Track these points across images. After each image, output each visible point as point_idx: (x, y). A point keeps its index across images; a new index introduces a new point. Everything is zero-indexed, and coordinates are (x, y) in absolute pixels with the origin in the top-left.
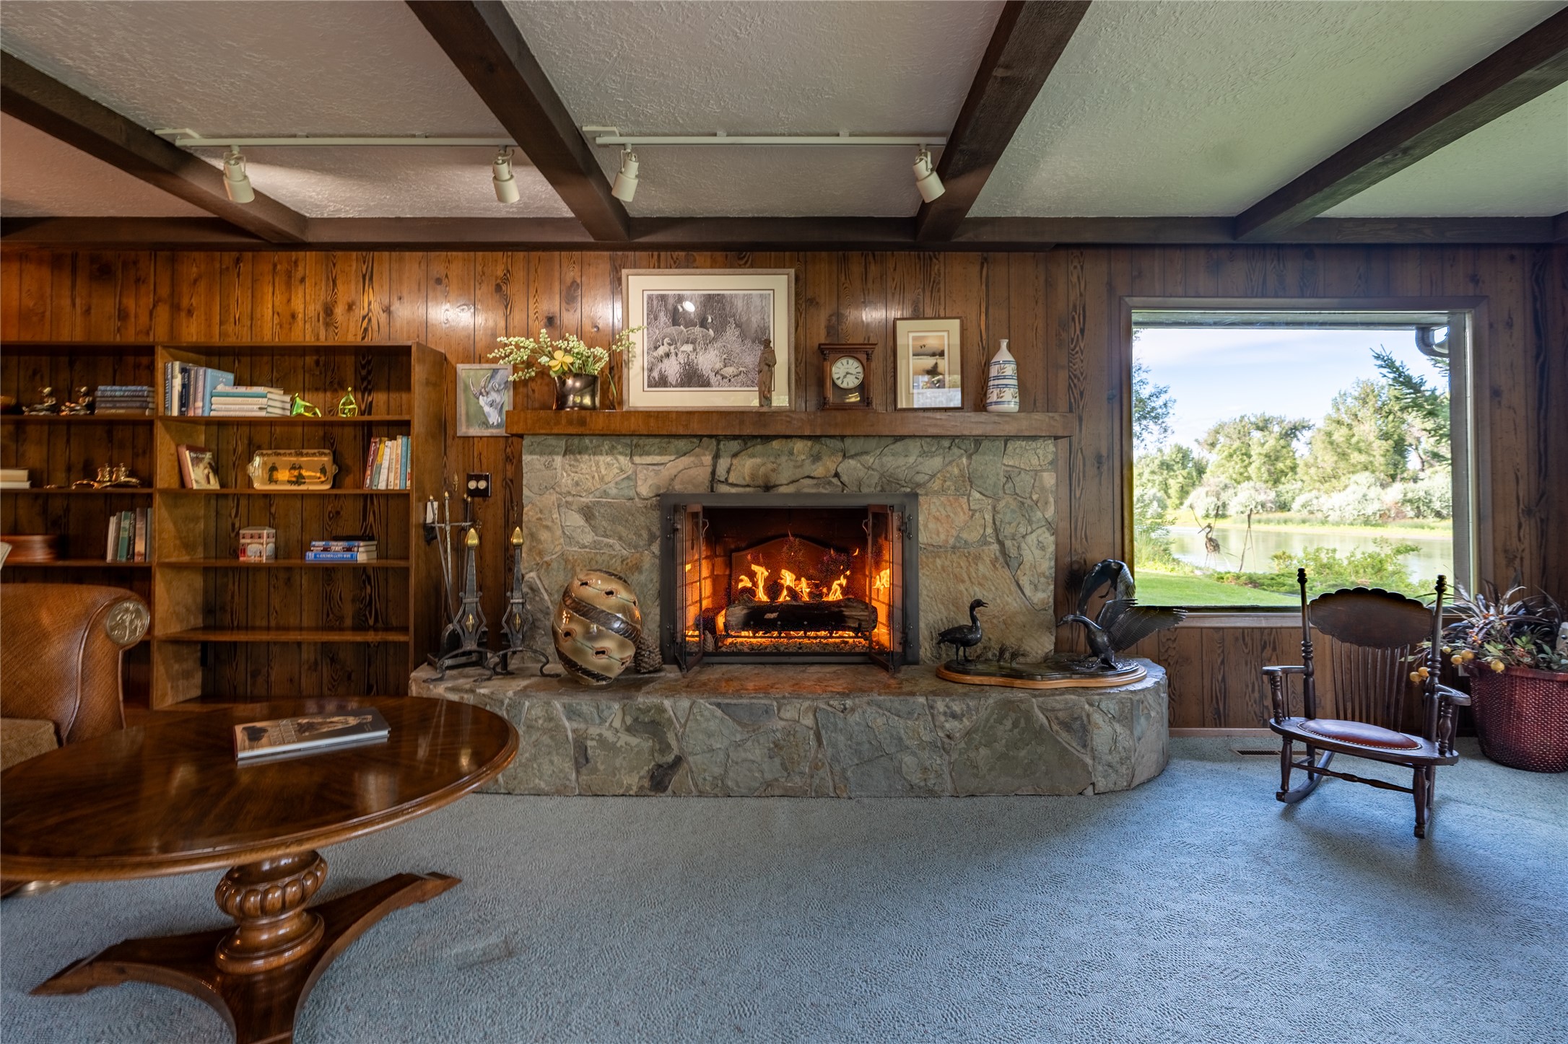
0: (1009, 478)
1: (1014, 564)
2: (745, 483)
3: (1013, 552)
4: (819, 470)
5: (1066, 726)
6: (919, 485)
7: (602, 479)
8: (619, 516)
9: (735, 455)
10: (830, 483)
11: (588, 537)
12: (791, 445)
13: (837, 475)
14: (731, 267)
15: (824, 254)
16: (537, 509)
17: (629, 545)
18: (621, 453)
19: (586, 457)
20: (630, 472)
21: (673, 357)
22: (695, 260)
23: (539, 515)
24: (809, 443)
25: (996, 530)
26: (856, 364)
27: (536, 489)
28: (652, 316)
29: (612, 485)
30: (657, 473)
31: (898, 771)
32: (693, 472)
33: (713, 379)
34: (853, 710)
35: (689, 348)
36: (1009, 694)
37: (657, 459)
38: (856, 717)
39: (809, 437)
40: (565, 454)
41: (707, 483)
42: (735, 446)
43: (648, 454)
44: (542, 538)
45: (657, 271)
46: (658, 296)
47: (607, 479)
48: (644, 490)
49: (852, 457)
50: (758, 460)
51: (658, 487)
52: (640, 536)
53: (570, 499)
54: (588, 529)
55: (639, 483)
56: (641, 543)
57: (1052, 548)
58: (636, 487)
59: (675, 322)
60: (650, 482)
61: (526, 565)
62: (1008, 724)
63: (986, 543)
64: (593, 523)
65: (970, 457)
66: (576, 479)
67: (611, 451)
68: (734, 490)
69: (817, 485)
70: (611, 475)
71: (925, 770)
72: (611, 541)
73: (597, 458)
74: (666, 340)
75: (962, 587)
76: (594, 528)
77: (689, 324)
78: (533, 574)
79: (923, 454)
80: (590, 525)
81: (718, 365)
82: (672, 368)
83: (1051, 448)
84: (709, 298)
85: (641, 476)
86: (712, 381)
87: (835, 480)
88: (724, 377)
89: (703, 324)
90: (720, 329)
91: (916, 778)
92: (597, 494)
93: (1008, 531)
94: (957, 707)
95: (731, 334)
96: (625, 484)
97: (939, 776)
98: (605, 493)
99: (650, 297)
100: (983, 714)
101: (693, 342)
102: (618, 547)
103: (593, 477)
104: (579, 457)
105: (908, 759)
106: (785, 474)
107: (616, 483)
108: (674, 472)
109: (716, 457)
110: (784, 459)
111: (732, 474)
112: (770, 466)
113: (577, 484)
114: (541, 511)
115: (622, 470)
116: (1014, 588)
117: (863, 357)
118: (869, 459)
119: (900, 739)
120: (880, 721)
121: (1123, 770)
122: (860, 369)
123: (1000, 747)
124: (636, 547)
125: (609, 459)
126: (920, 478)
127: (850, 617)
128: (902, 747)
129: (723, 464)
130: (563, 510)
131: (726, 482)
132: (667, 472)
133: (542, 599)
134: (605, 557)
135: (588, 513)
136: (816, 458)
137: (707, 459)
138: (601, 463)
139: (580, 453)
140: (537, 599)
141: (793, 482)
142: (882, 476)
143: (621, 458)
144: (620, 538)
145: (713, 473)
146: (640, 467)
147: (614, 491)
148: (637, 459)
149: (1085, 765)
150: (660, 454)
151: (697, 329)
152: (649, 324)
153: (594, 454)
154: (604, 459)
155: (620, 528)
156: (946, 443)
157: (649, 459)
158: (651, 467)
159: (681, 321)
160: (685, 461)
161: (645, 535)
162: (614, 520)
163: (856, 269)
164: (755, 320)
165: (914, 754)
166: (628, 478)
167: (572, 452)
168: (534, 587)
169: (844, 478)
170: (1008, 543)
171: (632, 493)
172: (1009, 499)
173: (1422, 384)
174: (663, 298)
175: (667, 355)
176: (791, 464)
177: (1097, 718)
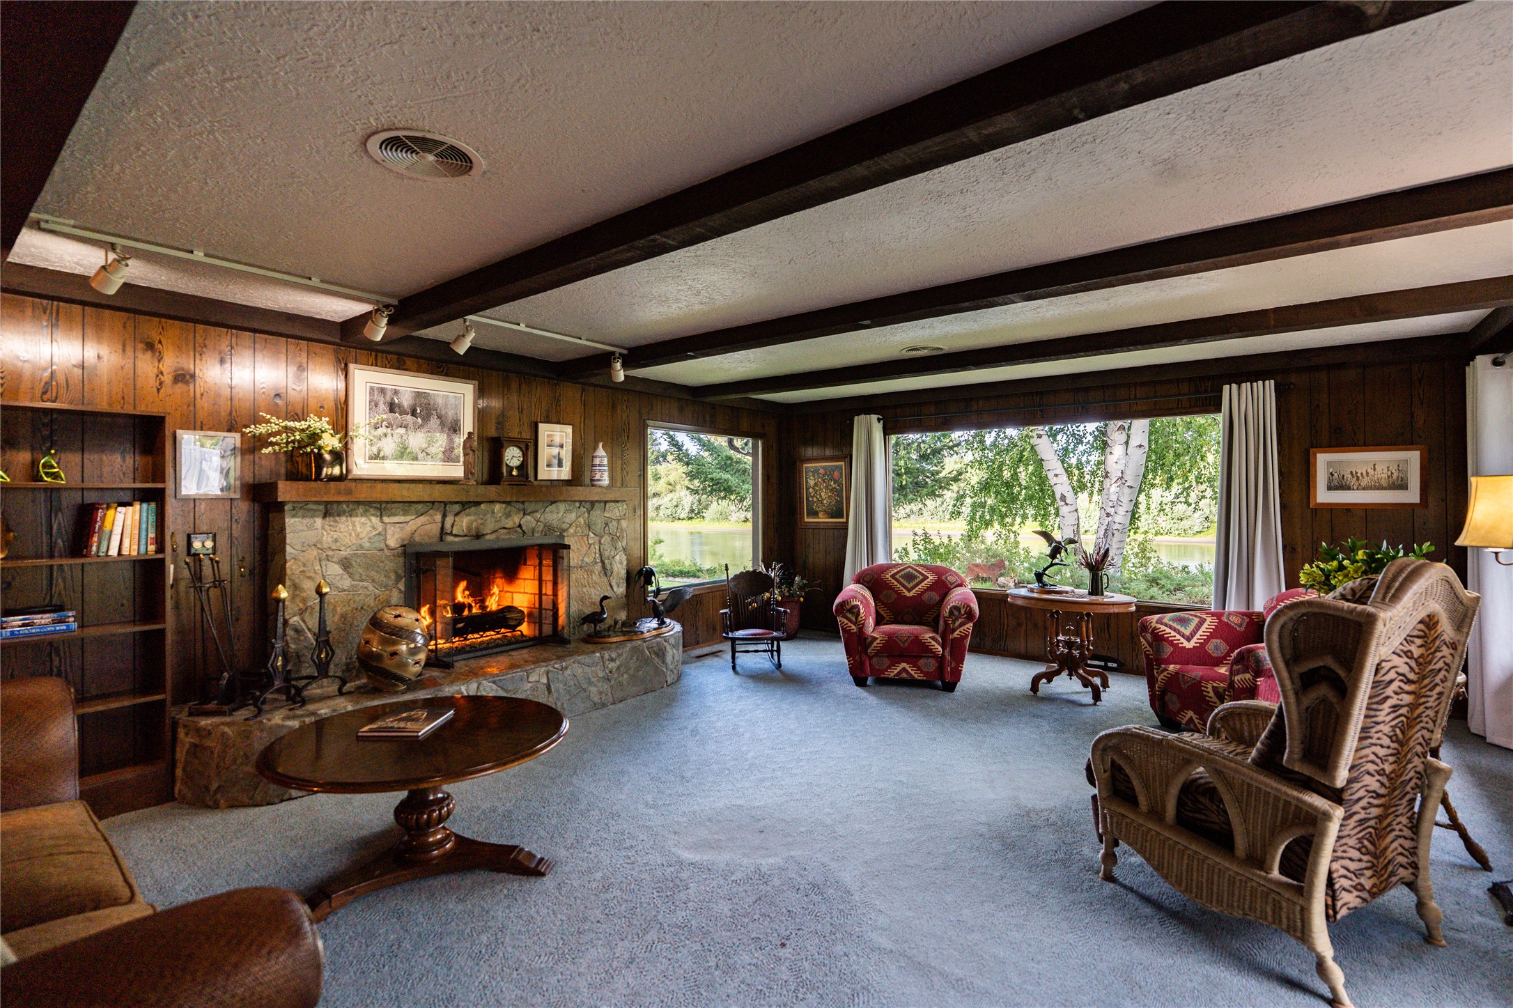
0: (607, 524)
1: (609, 574)
2: (462, 534)
3: (608, 567)
4: (509, 524)
5: (657, 654)
6: (564, 531)
7: (358, 535)
8: (371, 564)
9: (457, 514)
10: (516, 532)
11: (346, 583)
12: (492, 506)
13: (520, 526)
14: (432, 373)
15: (495, 373)
16: (300, 563)
17: (381, 585)
18: (373, 515)
19: (343, 519)
20: (380, 529)
21: (389, 436)
22: (405, 363)
23: (302, 569)
24: (504, 506)
25: (601, 555)
26: (518, 451)
27: (299, 547)
28: (374, 404)
29: (366, 540)
30: (402, 529)
31: (588, 697)
32: (428, 527)
33: (420, 456)
34: (566, 668)
35: (402, 431)
36: (634, 643)
37: (402, 519)
38: (569, 672)
39: (504, 502)
40: (324, 517)
41: (438, 535)
42: (457, 508)
43: (395, 515)
44: (305, 587)
45: (373, 368)
46: (378, 388)
47: (361, 536)
48: (392, 542)
49: (528, 514)
50: (472, 518)
51: (403, 540)
52: (389, 577)
53: (330, 553)
54: (346, 576)
55: (388, 537)
56: (391, 583)
57: (625, 563)
58: (385, 540)
59: (392, 410)
60: (397, 536)
61: (290, 611)
62: (635, 658)
63: (596, 563)
64: (351, 570)
65: (589, 513)
66: (335, 536)
67: (365, 514)
68: (456, 539)
69: (509, 533)
70: (365, 532)
71: (601, 693)
72: (366, 584)
73: (353, 519)
74: (384, 424)
75: (585, 590)
76: (351, 575)
77: (403, 412)
78: (296, 618)
79: (567, 511)
80: (348, 573)
81: (424, 446)
82: (389, 446)
83: (625, 506)
84: (418, 395)
85: (390, 532)
86: (419, 457)
87: (518, 529)
88: (428, 454)
89: (414, 413)
90: (426, 418)
91: (596, 699)
92: (354, 548)
93: (606, 554)
94: (614, 655)
95: (434, 422)
96: (376, 539)
97: (606, 695)
98: (361, 547)
99: (372, 389)
100: (624, 656)
101: (406, 427)
102: (371, 588)
103: (350, 535)
104: (337, 518)
105: (593, 689)
106: (490, 526)
107: (370, 538)
108: (414, 528)
109: (444, 516)
110: (489, 516)
111: (455, 528)
112: (480, 521)
113: (336, 541)
114: (304, 565)
115: (374, 528)
116: (609, 588)
117: (523, 447)
118: (538, 515)
119: (589, 679)
120: (580, 671)
121: (676, 672)
122: (520, 454)
123: (631, 672)
124: (386, 586)
125: (363, 519)
126: (565, 526)
127: (511, 618)
128: (590, 683)
129: (449, 520)
130: (323, 563)
131: (451, 534)
132: (409, 528)
133: (306, 638)
134: (362, 597)
135: (346, 564)
136: (508, 515)
137: (438, 517)
138: (357, 523)
139: (339, 515)
140: (302, 638)
141: (494, 531)
142: (545, 526)
143: (373, 519)
144: (373, 581)
145: (442, 528)
146: (389, 526)
147: (367, 545)
148: (386, 519)
149: (664, 673)
150: (404, 515)
151: (409, 417)
152: (370, 409)
153: (351, 516)
154: (359, 520)
155: (373, 573)
156: (578, 505)
157: (396, 519)
158: (397, 525)
159: (397, 409)
160: (423, 519)
161: (393, 576)
162: (368, 567)
163: (514, 386)
164: (451, 414)
165: (595, 686)
166: (379, 534)
167: (331, 515)
168: (299, 628)
169: (524, 528)
170: (606, 561)
171: (383, 546)
172: (606, 536)
173: (682, 446)
174: (382, 391)
175: (385, 435)
176: (493, 520)
177: (668, 648)
